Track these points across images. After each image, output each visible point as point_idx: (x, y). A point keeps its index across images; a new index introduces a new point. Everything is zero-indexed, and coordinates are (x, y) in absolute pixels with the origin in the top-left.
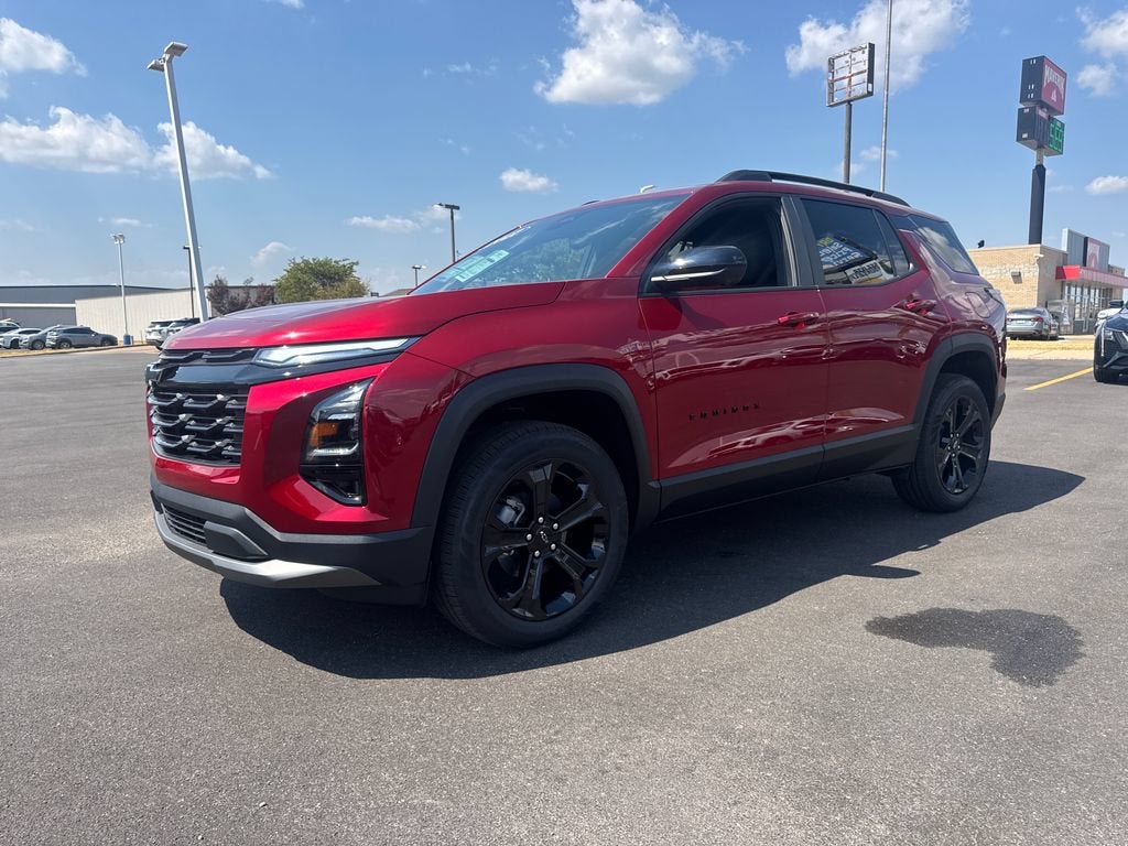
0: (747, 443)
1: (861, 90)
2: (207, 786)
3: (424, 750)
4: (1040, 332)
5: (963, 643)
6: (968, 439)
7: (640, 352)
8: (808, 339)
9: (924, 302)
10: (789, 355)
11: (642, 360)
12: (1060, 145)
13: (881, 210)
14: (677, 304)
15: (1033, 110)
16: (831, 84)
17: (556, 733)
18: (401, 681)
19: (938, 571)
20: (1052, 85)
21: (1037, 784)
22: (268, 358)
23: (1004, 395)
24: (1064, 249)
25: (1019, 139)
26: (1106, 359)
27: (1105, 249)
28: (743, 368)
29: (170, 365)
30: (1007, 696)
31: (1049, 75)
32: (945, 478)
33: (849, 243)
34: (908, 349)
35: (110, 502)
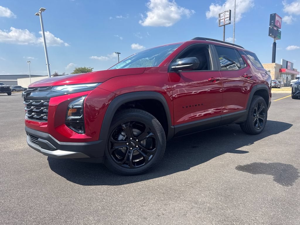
0: (199, 115)
1: (228, 22)
2: (36, 222)
3: (103, 209)
4: (275, 86)
5: (264, 173)
6: (261, 114)
7: (168, 89)
8: (215, 86)
9: (249, 75)
10: (211, 90)
11: (169, 91)
12: (280, 37)
13: (237, 50)
14: (179, 74)
15: (273, 27)
16: (220, 21)
17: (144, 203)
18: (98, 186)
19: (255, 151)
20: (278, 21)
21: (292, 218)
22: (56, 89)
23: (271, 102)
24: (282, 64)
25: (269, 35)
26: (295, 93)
27: (292, 64)
28: (198, 94)
29: (29, 92)
30: (279, 189)
31: (277, 18)
32: (255, 125)
33: (227, 59)
34: (245, 89)
35: (20, 133)
